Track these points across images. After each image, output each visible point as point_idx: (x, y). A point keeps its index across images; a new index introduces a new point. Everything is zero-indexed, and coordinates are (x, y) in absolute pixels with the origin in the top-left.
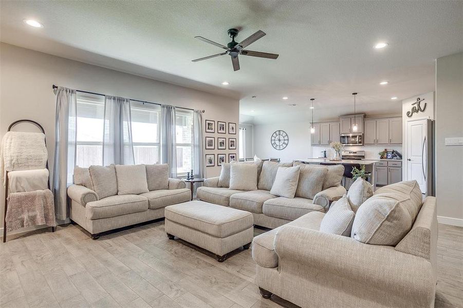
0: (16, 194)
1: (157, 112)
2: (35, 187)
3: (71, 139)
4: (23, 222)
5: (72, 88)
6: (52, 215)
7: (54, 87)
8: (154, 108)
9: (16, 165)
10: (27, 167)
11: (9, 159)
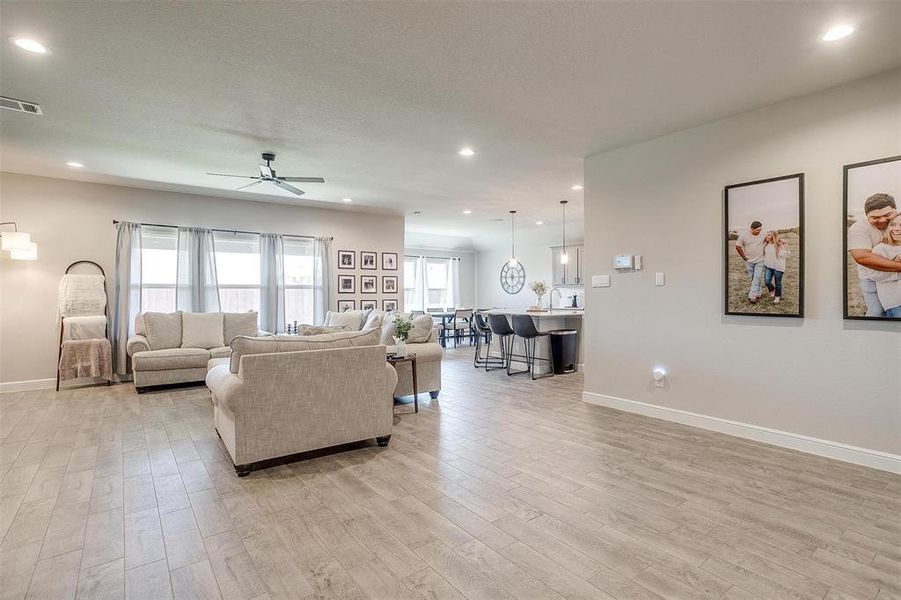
0: (70, 341)
1: (256, 243)
2: (91, 335)
3: (134, 280)
4: (76, 372)
5: (135, 221)
6: (108, 366)
7: (115, 222)
8: (249, 238)
9: (71, 311)
10: (84, 313)
11: (64, 303)
